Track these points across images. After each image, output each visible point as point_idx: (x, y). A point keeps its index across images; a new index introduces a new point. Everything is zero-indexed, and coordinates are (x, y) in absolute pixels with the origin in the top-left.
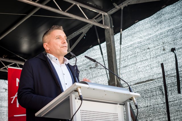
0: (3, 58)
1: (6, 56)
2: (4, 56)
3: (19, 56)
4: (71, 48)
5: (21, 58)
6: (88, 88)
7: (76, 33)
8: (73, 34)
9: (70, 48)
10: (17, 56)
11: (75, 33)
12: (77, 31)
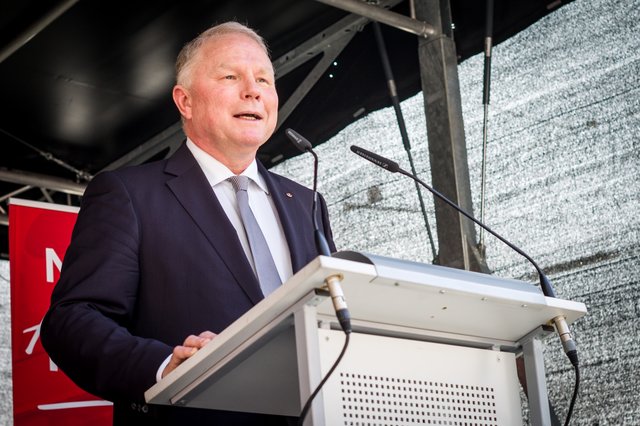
3: (51, 157)
5: (60, 162)
6: (374, 279)
7: (294, 57)
8: (282, 59)
10: (43, 154)
11: (289, 54)
12: (298, 48)
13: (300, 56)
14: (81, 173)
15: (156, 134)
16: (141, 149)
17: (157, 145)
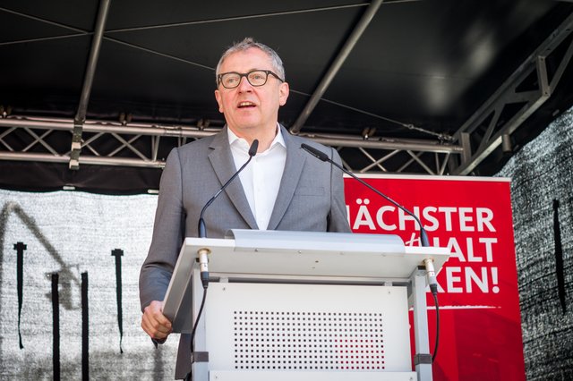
0: (364, 137)
1: (373, 132)
2: (366, 131)
3: (413, 127)
4: (552, 83)
5: (422, 130)
7: (558, 34)
8: (551, 37)
9: (549, 84)
10: (405, 125)
11: (555, 32)
12: (560, 26)
13: (562, 32)
14: (441, 136)
15: (483, 103)
16: (477, 114)
17: (486, 110)
